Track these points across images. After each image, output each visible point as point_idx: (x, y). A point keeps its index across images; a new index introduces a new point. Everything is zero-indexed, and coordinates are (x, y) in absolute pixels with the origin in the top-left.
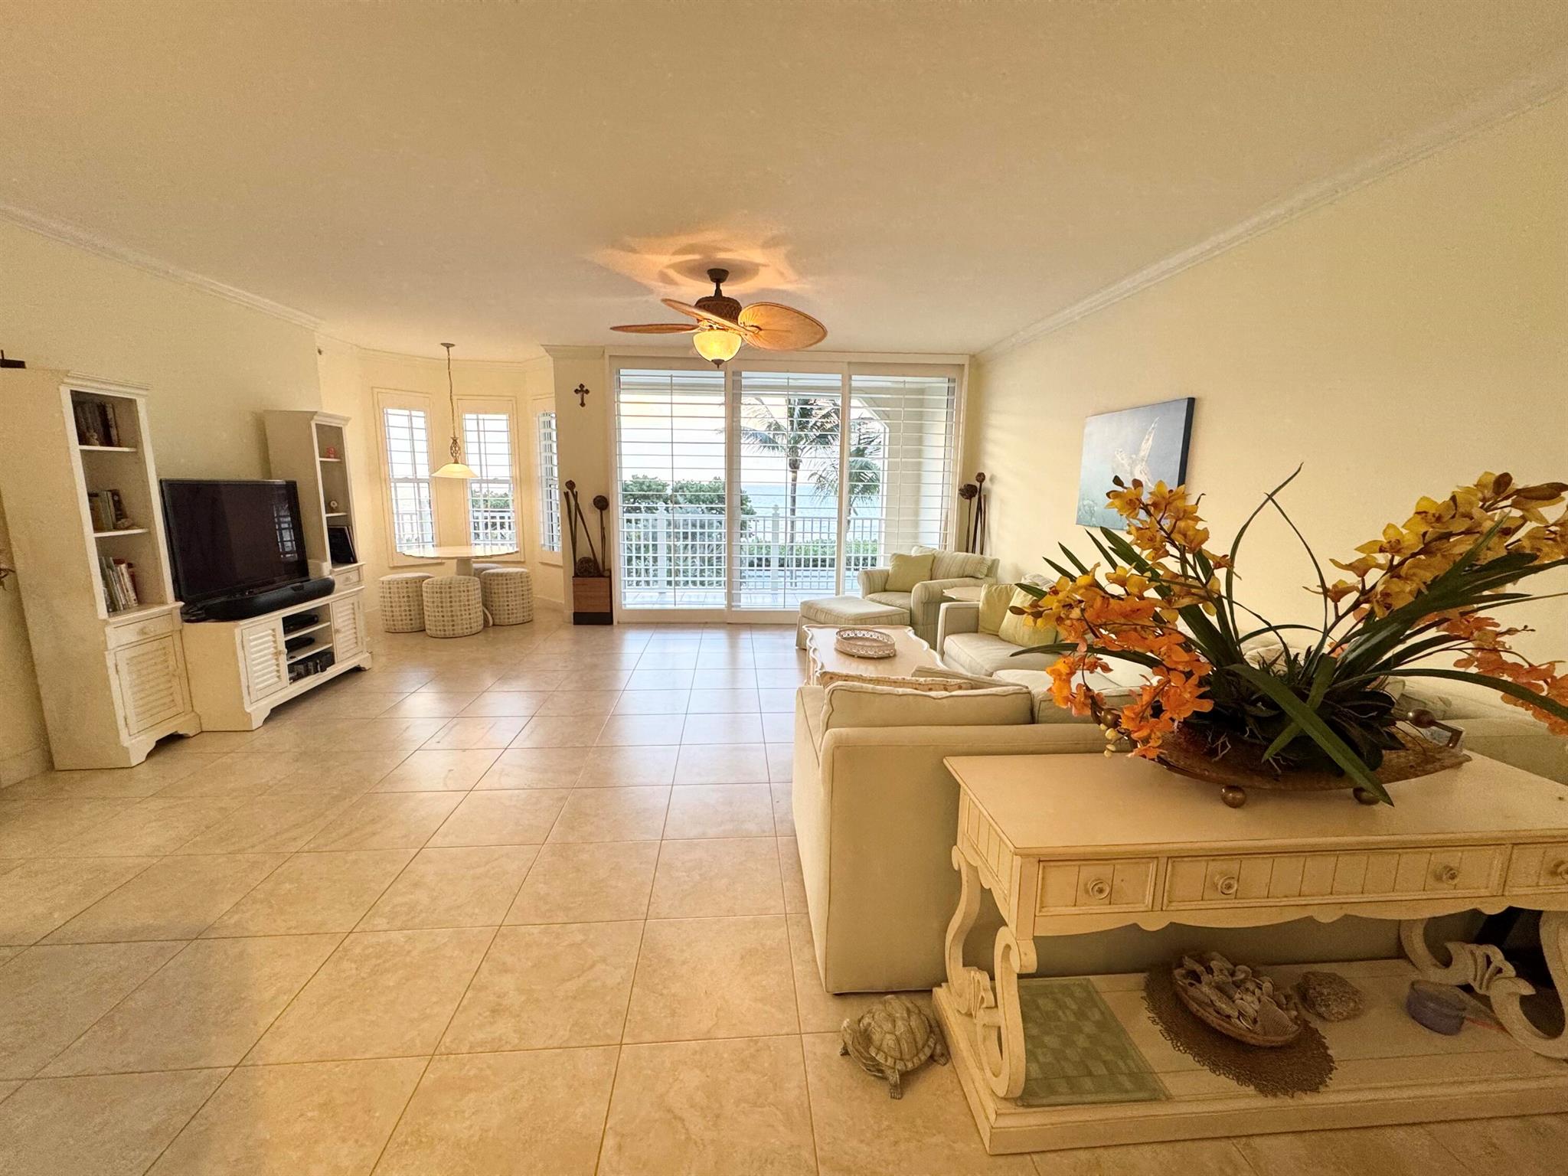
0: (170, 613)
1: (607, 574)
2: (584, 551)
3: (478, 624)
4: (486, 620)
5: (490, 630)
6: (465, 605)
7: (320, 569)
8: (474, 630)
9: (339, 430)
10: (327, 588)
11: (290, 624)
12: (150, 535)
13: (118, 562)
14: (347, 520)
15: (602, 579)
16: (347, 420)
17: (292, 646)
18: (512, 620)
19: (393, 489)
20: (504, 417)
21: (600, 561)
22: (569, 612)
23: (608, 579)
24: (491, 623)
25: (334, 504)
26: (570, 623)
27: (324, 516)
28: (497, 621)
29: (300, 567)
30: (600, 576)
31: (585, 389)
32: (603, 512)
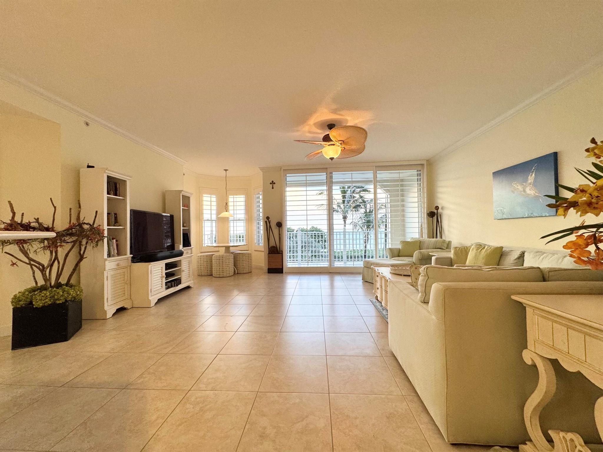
0: (128, 257)
1: (281, 252)
2: (272, 244)
3: (232, 273)
4: (235, 271)
5: (236, 276)
6: (228, 265)
7: (179, 247)
8: (231, 275)
9: (189, 198)
10: (181, 254)
11: (168, 266)
12: (125, 229)
13: (113, 239)
14: (189, 230)
16: (192, 194)
17: (168, 275)
18: (245, 272)
19: (203, 223)
20: (243, 196)
21: (278, 247)
22: (266, 269)
23: (281, 254)
24: (236, 273)
25: (185, 225)
26: (266, 272)
27: (182, 228)
28: (239, 272)
30: (279, 253)
31: (273, 182)
32: (280, 228)
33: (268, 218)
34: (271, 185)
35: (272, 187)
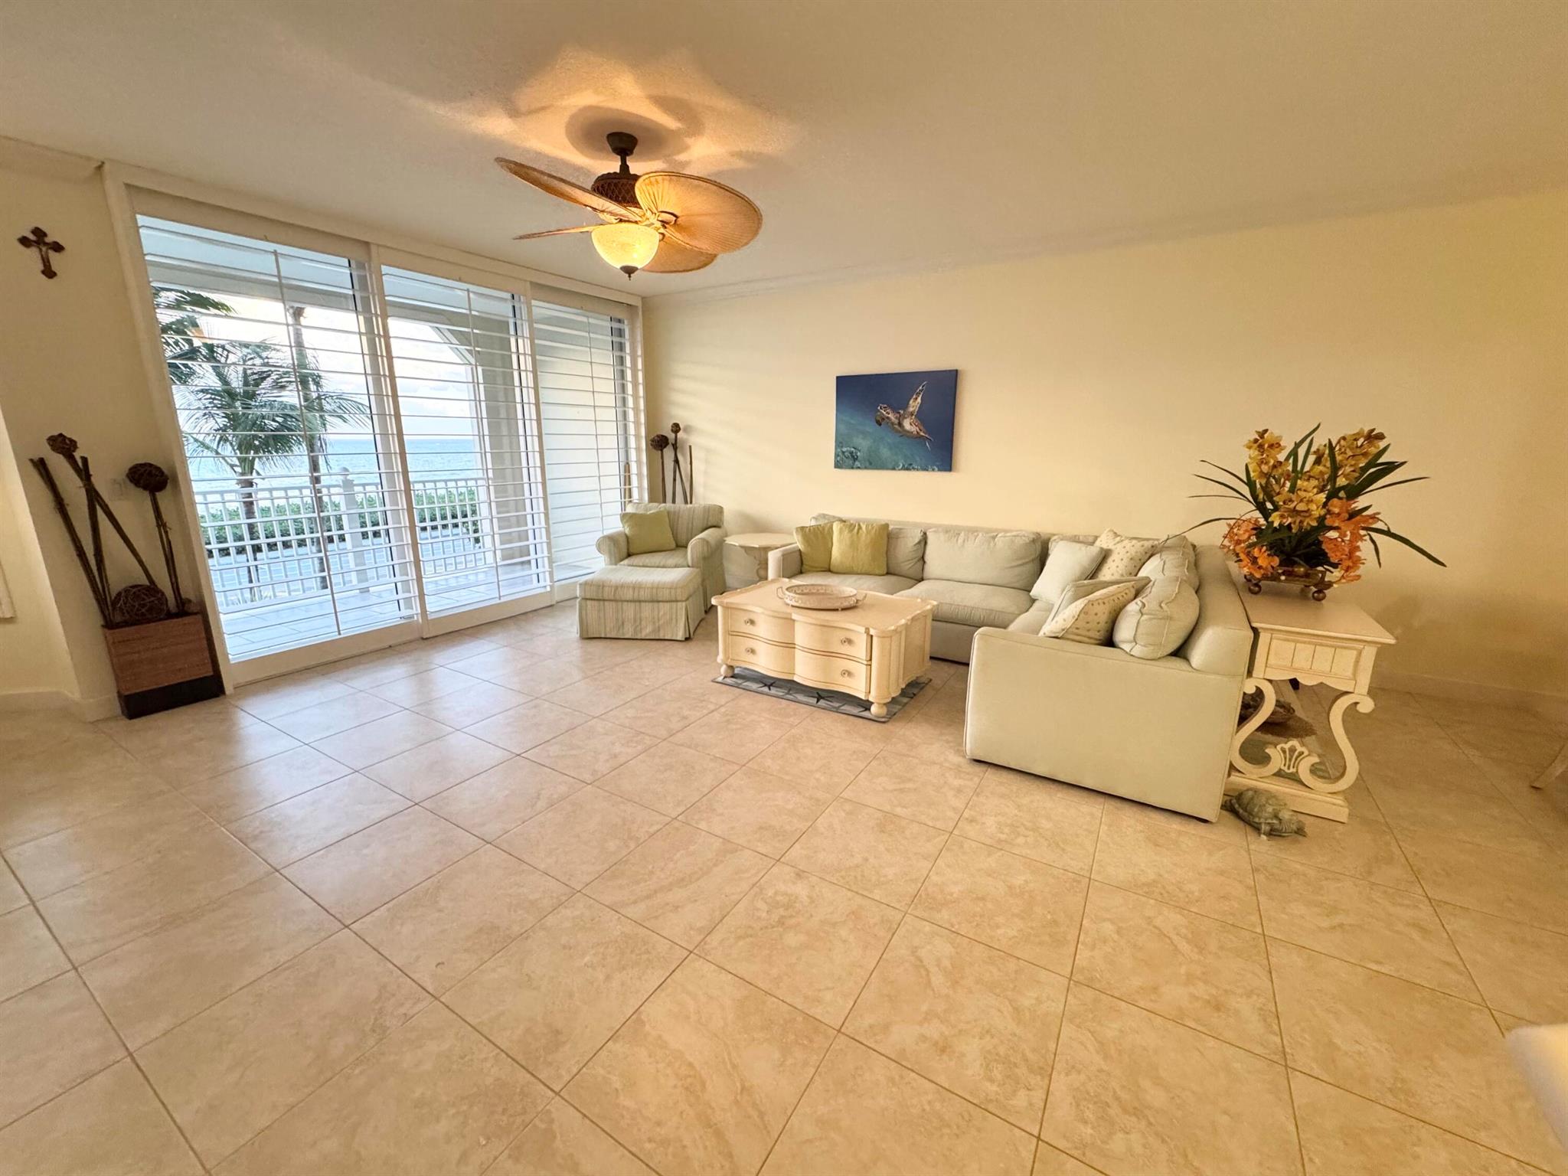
15: (186, 620)
21: (164, 583)
22: (107, 699)
23: (199, 617)
26: (115, 718)
30: (177, 615)
31: (48, 240)
32: (158, 495)
33: (63, 445)
34: (33, 255)
35: (41, 267)
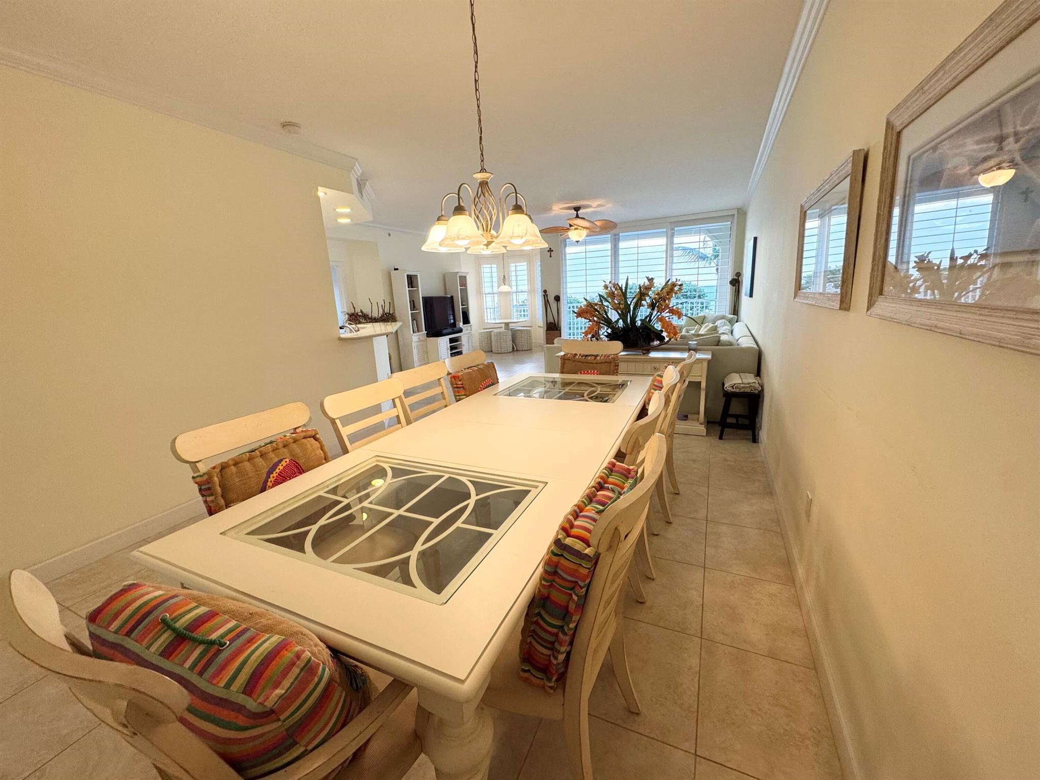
0: (424, 334)
1: (559, 329)
2: (551, 320)
3: (510, 349)
4: (513, 348)
5: (515, 353)
6: (506, 341)
7: (459, 324)
8: (509, 351)
9: (465, 277)
10: (461, 331)
11: (452, 341)
12: (420, 312)
13: (414, 320)
14: (468, 308)
16: (468, 273)
17: (452, 348)
18: (524, 349)
19: (485, 298)
20: (525, 264)
21: (556, 323)
23: (559, 331)
24: (515, 349)
25: (464, 303)
27: (461, 307)
28: (518, 349)
29: (454, 325)
30: (557, 330)
31: (551, 250)
32: (558, 302)
33: (545, 292)
34: (549, 253)
35: (550, 256)
